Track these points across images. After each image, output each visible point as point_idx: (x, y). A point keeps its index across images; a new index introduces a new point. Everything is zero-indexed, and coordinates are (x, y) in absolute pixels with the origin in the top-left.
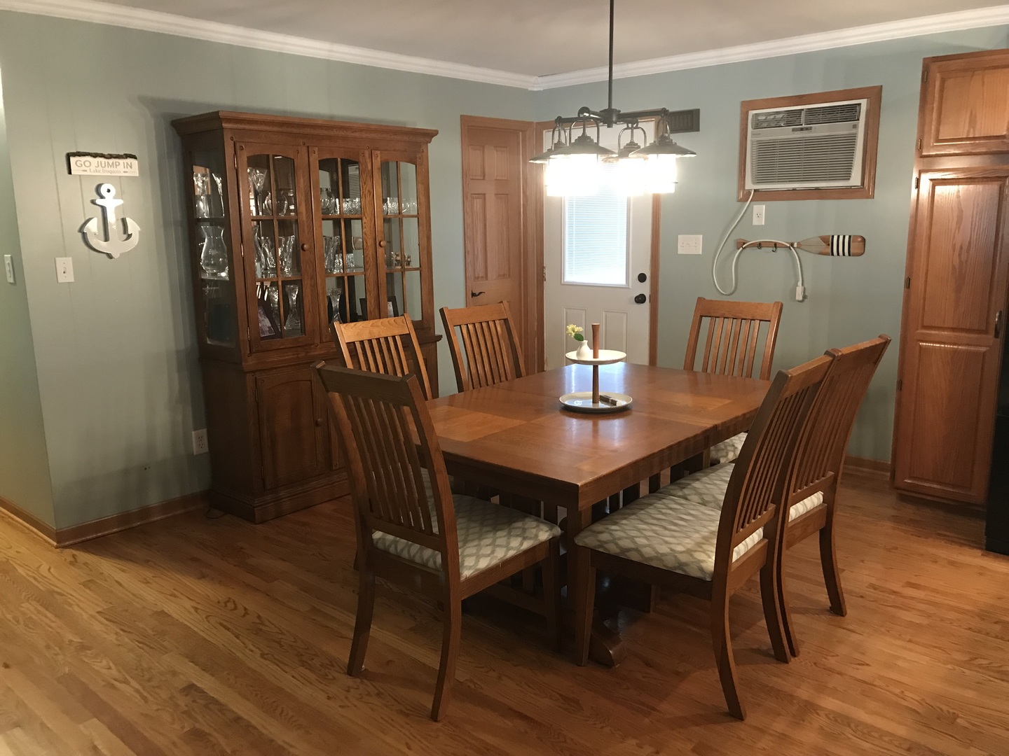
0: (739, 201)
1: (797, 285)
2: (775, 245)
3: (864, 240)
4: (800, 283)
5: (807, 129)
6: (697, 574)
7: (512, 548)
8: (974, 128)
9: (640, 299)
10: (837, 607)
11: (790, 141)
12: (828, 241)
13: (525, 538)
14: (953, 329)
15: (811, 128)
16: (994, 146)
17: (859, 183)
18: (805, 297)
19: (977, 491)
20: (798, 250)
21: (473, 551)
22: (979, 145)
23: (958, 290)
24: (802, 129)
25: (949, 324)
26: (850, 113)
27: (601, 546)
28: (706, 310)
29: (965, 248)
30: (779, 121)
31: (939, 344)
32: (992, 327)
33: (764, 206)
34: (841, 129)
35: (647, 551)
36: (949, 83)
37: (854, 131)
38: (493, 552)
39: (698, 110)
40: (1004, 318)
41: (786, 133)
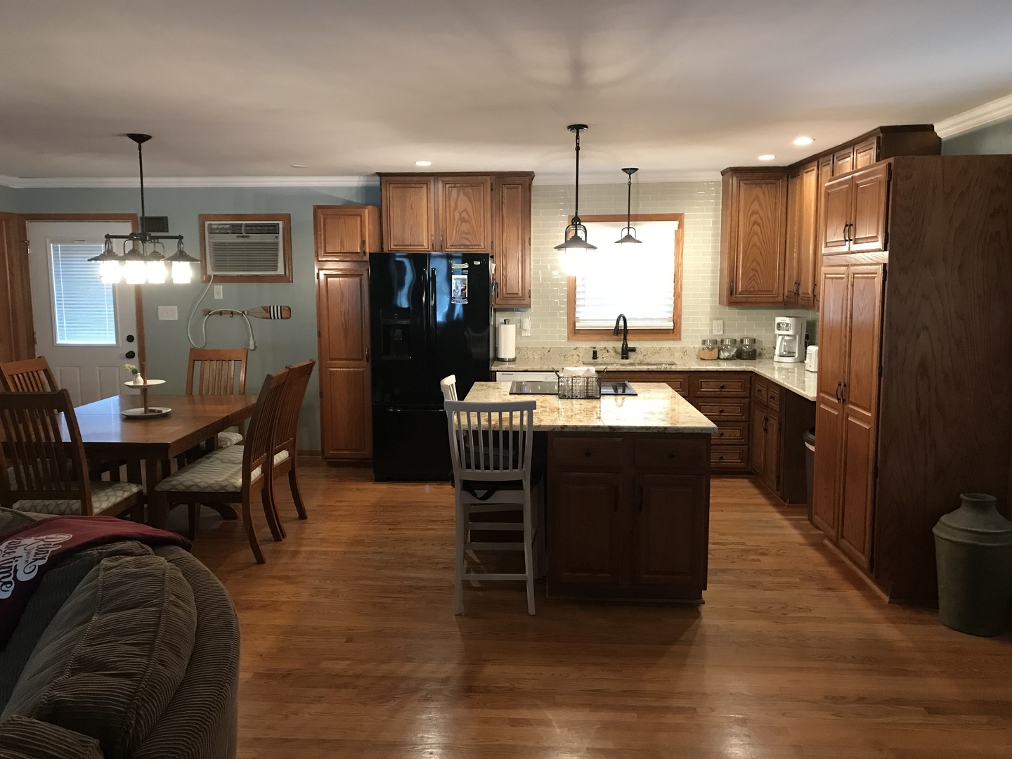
0: (203, 282)
1: (249, 340)
2: (232, 313)
3: (290, 309)
4: (251, 338)
5: (246, 237)
6: (233, 490)
7: (119, 496)
8: (343, 247)
9: (130, 355)
10: (302, 516)
11: (235, 243)
12: (267, 309)
13: (125, 491)
14: (346, 359)
15: (249, 236)
16: (355, 258)
17: (283, 273)
18: (255, 347)
19: (368, 452)
20: (249, 317)
21: (97, 499)
22: (346, 256)
23: (346, 338)
24: (243, 237)
25: (344, 357)
26: (273, 230)
27: (172, 488)
28: (198, 356)
29: (346, 313)
30: (227, 229)
31: (339, 369)
32: (365, 357)
33: (221, 287)
34: (268, 238)
35: (203, 484)
36: (328, 221)
37: (276, 240)
38: (108, 499)
39: (166, 218)
40: (370, 352)
41: (232, 238)
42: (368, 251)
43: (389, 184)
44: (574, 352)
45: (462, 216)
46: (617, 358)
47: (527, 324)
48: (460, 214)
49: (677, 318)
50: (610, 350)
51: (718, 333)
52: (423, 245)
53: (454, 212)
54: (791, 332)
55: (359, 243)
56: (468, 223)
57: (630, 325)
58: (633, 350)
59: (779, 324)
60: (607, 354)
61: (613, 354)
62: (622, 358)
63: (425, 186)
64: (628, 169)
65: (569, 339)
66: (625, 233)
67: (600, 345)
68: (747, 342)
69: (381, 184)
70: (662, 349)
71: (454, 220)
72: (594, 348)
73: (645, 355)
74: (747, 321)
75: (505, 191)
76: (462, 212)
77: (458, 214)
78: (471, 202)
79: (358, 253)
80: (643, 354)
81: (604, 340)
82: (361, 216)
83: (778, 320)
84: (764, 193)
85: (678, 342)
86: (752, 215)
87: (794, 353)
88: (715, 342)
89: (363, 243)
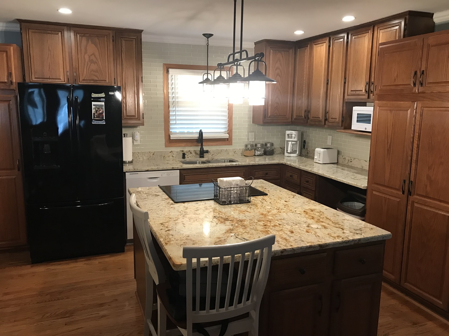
42: (14, 81)
43: (29, 29)
44: (170, 154)
45: (91, 58)
46: (197, 157)
47: (138, 136)
48: (89, 57)
49: (230, 131)
50: (192, 152)
51: (252, 140)
52: (60, 79)
53: (84, 55)
54: (296, 140)
55: (6, 74)
56: (96, 64)
57: (205, 136)
58: (207, 152)
59: (288, 135)
60: (191, 155)
61: (194, 154)
62: (200, 157)
63: (60, 34)
64: (207, 34)
65: (166, 146)
66: (205, 77)
67: (186, 149)
68: (269, 145)
69: (21, 29)
70: (222, 151)
71: (85, 61)
72: (183, 151)
73: (213, 155)
74: (267, 133)
75: (124, 42)
76: (92, 55)
77: (88, 56)
78: (98, 49)
79: (6, 82)
80: (212, 154)
81: (188, 146)
82: (7, 52)
83: (288, 132)
84: (282, 57)
85: (230, 146)
86: (276, 70)
87: (297, 151)
88: (252, 146)
89: (10, 75)
